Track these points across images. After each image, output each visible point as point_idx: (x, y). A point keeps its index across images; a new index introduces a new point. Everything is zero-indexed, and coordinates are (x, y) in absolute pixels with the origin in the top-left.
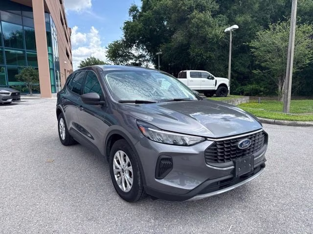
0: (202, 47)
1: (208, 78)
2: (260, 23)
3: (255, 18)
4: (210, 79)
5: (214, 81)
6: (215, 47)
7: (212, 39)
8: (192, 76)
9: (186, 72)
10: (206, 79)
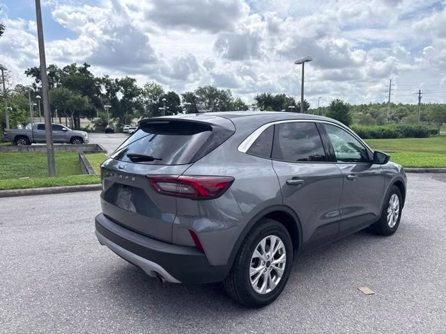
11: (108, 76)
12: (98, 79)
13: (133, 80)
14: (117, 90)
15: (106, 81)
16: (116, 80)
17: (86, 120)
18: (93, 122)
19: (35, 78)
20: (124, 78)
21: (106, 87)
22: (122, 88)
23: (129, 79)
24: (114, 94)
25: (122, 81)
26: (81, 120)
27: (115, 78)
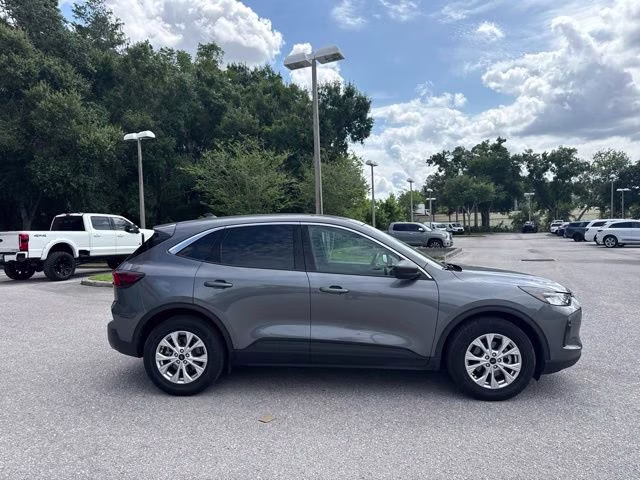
0: (65, 163)
1: (127, 231)
2: (168, 131)
3: (160, 122)
4: (132, 232)
5: (140, 234)
6: (96, 166)
7: (88, 148)
8: (97, 224)
9: (81, 217)
10: (124, 233)
11: (531, 151)
12: (517, 158)
13: (571, 151)
14: (545, 170)
15: (528, 158)
16: (544, 155)
17: (499, 215)
18: (510, 218)
19: (438, 166)
20: (557, 149)
21: (528, 167)
22: (553, 165)
23: (564, 150)
24: (540, 175)
25: (553, 155)
26: (492, 216)
27: (541, 152)
